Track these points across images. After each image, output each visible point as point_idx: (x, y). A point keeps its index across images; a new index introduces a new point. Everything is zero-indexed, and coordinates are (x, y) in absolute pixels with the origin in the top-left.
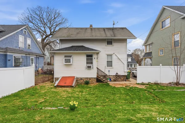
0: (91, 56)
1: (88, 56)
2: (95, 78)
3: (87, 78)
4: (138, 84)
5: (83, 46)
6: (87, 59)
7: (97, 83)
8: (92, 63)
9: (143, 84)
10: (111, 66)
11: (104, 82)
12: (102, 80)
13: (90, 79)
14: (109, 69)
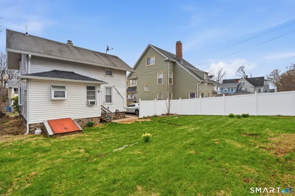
0: (93, 88)
1: (88, 88)
2: (98, 117)
3: (88, 118)
4: (141, 119)
5: (73, 72)
6: (88, 93)
7: (101, 124)
8: (94, 98)
9: (145, 118)
10: (111, 102)
11: (108, 121)
12: (105, 120)
13: (92, 119)
14: (108, 106)
